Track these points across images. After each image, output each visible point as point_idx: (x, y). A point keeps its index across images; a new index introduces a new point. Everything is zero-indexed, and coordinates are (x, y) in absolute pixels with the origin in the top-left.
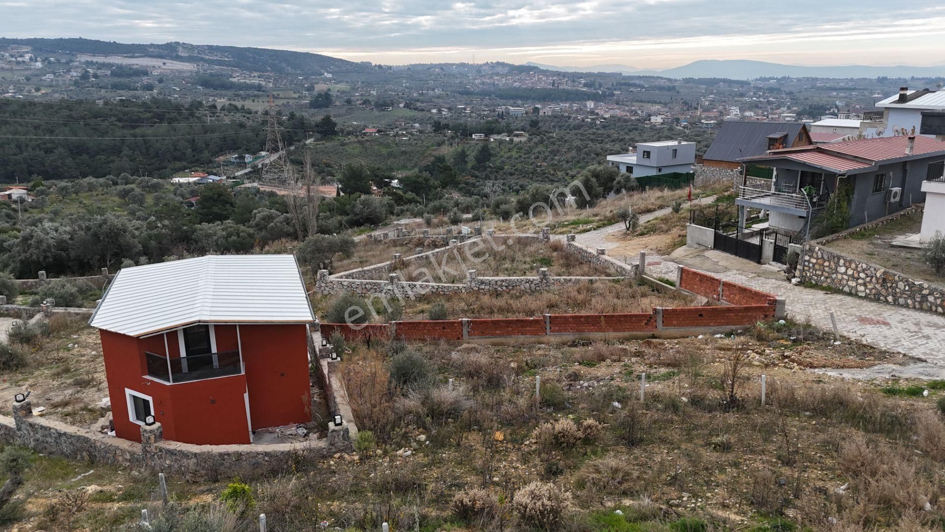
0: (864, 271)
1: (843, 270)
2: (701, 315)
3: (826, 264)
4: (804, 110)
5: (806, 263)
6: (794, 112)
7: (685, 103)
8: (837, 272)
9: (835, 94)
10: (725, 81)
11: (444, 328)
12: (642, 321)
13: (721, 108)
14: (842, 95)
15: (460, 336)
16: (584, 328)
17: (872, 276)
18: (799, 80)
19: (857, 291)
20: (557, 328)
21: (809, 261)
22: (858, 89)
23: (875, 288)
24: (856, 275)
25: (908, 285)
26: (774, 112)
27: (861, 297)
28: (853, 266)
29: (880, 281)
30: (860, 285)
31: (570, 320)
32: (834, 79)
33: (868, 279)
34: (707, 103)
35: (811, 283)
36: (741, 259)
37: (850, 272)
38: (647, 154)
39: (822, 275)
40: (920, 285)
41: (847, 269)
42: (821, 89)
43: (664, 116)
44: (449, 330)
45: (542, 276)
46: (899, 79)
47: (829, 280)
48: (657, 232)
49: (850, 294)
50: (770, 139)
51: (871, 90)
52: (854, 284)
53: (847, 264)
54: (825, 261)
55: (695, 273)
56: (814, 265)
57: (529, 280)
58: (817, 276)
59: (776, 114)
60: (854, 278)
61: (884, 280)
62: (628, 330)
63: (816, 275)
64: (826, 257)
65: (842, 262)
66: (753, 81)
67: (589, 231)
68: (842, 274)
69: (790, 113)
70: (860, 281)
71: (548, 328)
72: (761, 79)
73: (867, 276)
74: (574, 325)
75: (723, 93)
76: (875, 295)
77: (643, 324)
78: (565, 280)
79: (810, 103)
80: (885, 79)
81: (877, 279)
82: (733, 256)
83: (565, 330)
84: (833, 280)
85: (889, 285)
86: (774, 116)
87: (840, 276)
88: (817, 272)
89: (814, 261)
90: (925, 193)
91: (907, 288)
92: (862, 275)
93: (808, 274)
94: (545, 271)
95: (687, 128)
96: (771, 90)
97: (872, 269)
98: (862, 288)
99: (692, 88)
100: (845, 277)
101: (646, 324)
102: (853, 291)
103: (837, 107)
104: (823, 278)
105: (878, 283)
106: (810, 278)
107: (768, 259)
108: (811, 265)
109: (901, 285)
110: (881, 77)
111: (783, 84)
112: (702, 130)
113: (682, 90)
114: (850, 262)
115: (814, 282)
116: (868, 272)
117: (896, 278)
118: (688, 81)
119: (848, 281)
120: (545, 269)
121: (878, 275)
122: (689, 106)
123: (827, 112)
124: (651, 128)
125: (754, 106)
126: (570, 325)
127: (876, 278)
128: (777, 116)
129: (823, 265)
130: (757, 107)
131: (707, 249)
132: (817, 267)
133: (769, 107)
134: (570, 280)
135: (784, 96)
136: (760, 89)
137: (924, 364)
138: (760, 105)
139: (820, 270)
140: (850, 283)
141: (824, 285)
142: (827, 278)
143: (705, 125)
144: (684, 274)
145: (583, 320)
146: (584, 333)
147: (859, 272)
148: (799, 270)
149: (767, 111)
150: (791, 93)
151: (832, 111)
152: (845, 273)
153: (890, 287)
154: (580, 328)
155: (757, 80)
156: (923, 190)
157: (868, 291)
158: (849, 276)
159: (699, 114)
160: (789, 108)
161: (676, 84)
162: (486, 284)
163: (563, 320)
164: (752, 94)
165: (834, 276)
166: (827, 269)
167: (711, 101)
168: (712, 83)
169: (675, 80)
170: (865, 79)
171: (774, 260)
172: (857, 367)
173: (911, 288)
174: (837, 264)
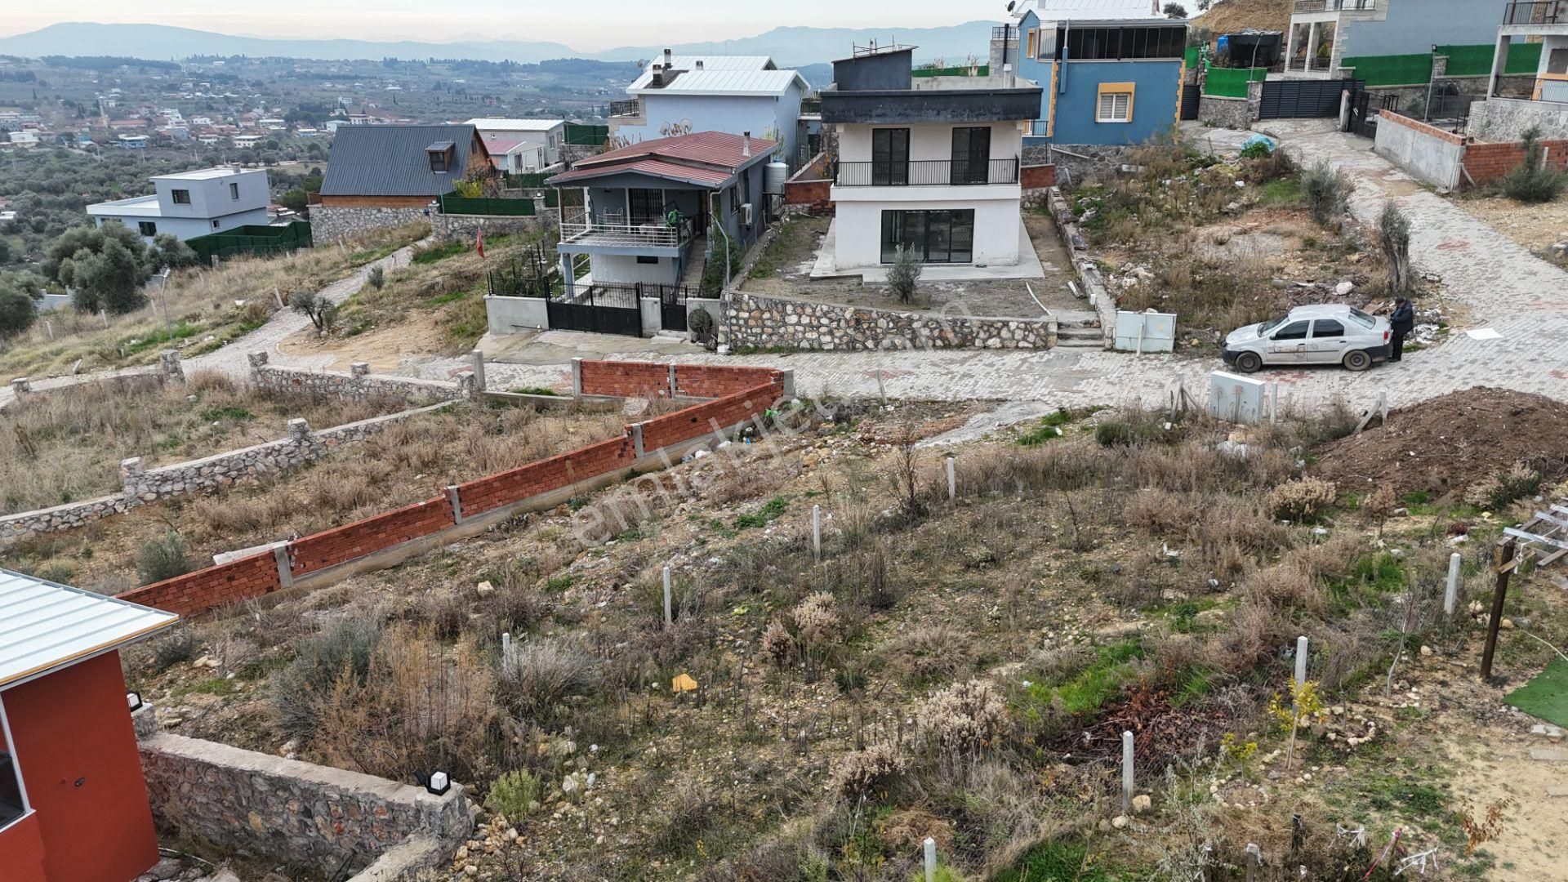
0: (825, 315)
1: (794, 319)
2: (694, 420)
3: (766, 315)
4: (294, 112)
5: (734, 321)
6: (279, 116)
7: (69, 104)
8: (785, 324)
9: (328, 85)
10: (130, 62)
11: (231, 579)
12: (612, 453)
13: (144, 111)
14: (340, 87)
15: (273, 583)
16: (523, 491)
17: (839, 320)
18: (263, 62)
19: (821, 344)
20: (474, 507)
21: (737, 317)
22: (362, 78)
23: (846, 334)
24: (815, 323)
25: (892, 320)
26: (246, 116)
27: (829, 351)
28: (809, 310)
29: (852, 323)
30: (824, 334)
31: (496, 484)
32: (318, 61)
33: (834, 324)
34: (112, 104)
35: (748, 347)
36: (606, 336)
37: (805, 320)
38: (180, 196)
39: (763, 332)
40: (908, 317)
41: (800, 317)
42: (300, 77)
43: (36, 131)
44: (244, 580)
45: (298, 436)
46: (414, 61)
47: (775, 338)
48: (382, 325)
49: (812, 350)
50: (432, 153)
51: (381, 79)
52: (815, 335)
53: (799, 310)
54: (763, 312)
55: (611, 365)
56: (746, 321)
57: (273, 449)
58: (755, 335)
59: (249, 119)
60: (812, 327)
61: (858, 321)
62: (595, 473)
63: (753, 335)
64: (763, 307)
65: (789, 308)
66: (182, 62)
67: (218, 347)
68: (795, 325)
69: (272, 117)
70: (823, 330)
71: (457, 511)
72: (195, 59)
73: (832, 320)
74: (504, 492)
75: (136, 85)
76: (847, 343)
77: (615, 457)
78: (346, 431)
79: (298, 101)
80: (394, 61)
81: (847, 322)
82: (590, 335)
83: (490, 505)
84: (782, 336)
85: (865, 326)
86: (248, 124)
87: (791, 329)
88: (754, 330)
89: (746, 315)
90: (834, 204)
91: (891, 325)
92: (824, 321)
93: (740, 336)
94: (302, 425)
95: (95, 150)
96: (223, 78)
97: (837, 310)
98: (828, 338)
99: (68, 75)
100: (800, 328)
101: (621, 456)
102: (816, 346)
103: (342, 106)
104: (764, 337)
105: (849, 327)
106: (745, 341)
107: (654, 328)
108: (741, 322)
109: (882, 323)
110: (388, 58)
111: (239, 69)
112: (128, 153)
113: (50, 80)
114: (803, 306)
115: (752, 346)
116: (833, 315)
117: (874, 315)
118: (54, 62)
119: (804, 333)
120: (301, 420)
121: (848, 315)
122: (79, 110)
123: (332, 115)
124: (17, 155)
125: (208, 108)
126: (498, 494)
127: (846, 320)
128: (253, 124)
129: (761, 318)
130: (210, 108)
131: (534, 331)
132: (752, 323)
133: (232, 109)
134: (356, 430)
135: (248, 88)
136: (202, 77)
137: (1009, 404)
138: (214, 105)
139: (757, 327)
140: (809, 335)
141: (769, 346)
142: (771, 335)
143: (128, 145)
144: (585, 371)
145: (518, 478)
146: (522, 502)
147: (818, 318)
148: (722, 332)
149: (231, 115)
150: (258, 84)
151: (337, 113)
152: (799, 323)
153: (868, 328)
154: (516, 493)
155: (188, 60)
156: (832, 199)
157: (837, 341)
158: (805, 326)
159: (105, 123)
160: (266, 109)
161: (31, 68)
162: (174, 480)
163: (482, 489)
164: (191, 85)
165: (782, 330)
166: (768, 323)
167: (117, 99)
168: (106, 65)
169: (28, 61)
170: (365, 62)
171: (664, 328)
172: (953, 428)
173: (896, 324)
174: (784, 314)
